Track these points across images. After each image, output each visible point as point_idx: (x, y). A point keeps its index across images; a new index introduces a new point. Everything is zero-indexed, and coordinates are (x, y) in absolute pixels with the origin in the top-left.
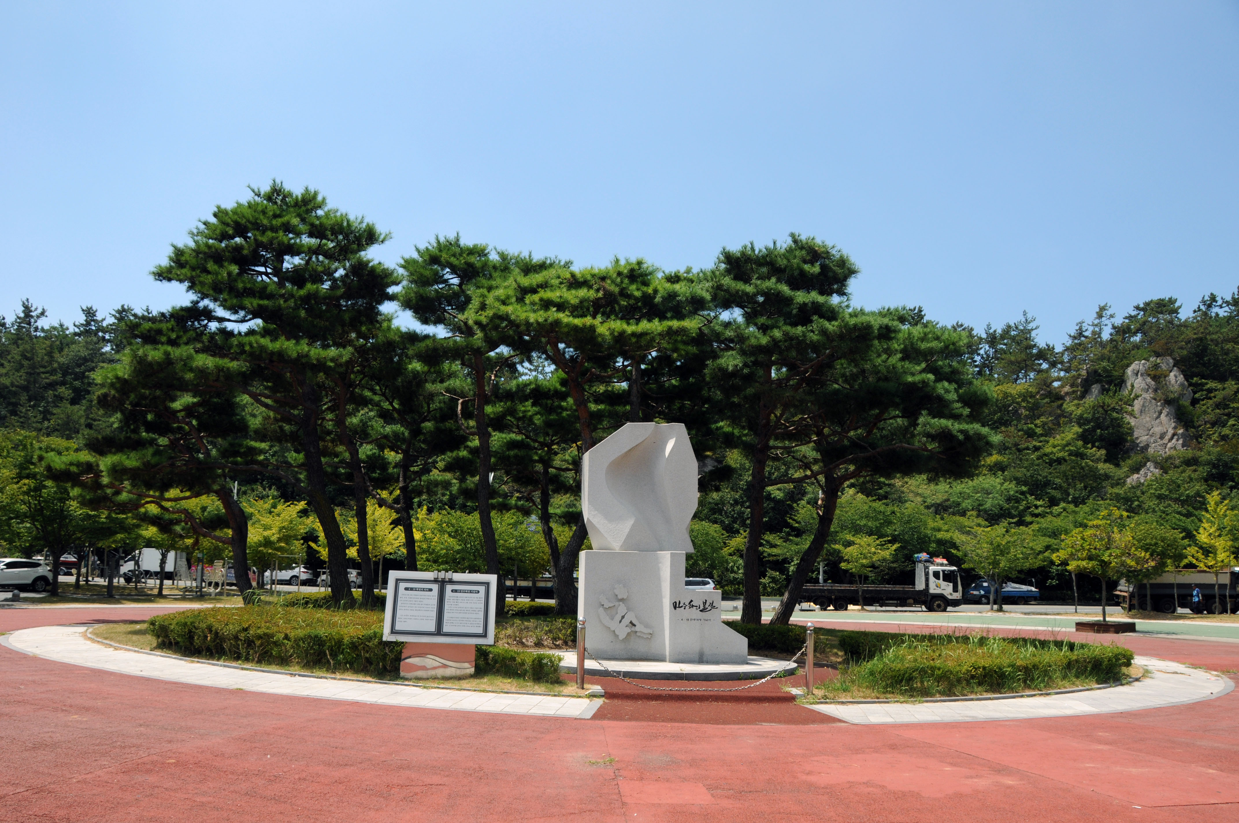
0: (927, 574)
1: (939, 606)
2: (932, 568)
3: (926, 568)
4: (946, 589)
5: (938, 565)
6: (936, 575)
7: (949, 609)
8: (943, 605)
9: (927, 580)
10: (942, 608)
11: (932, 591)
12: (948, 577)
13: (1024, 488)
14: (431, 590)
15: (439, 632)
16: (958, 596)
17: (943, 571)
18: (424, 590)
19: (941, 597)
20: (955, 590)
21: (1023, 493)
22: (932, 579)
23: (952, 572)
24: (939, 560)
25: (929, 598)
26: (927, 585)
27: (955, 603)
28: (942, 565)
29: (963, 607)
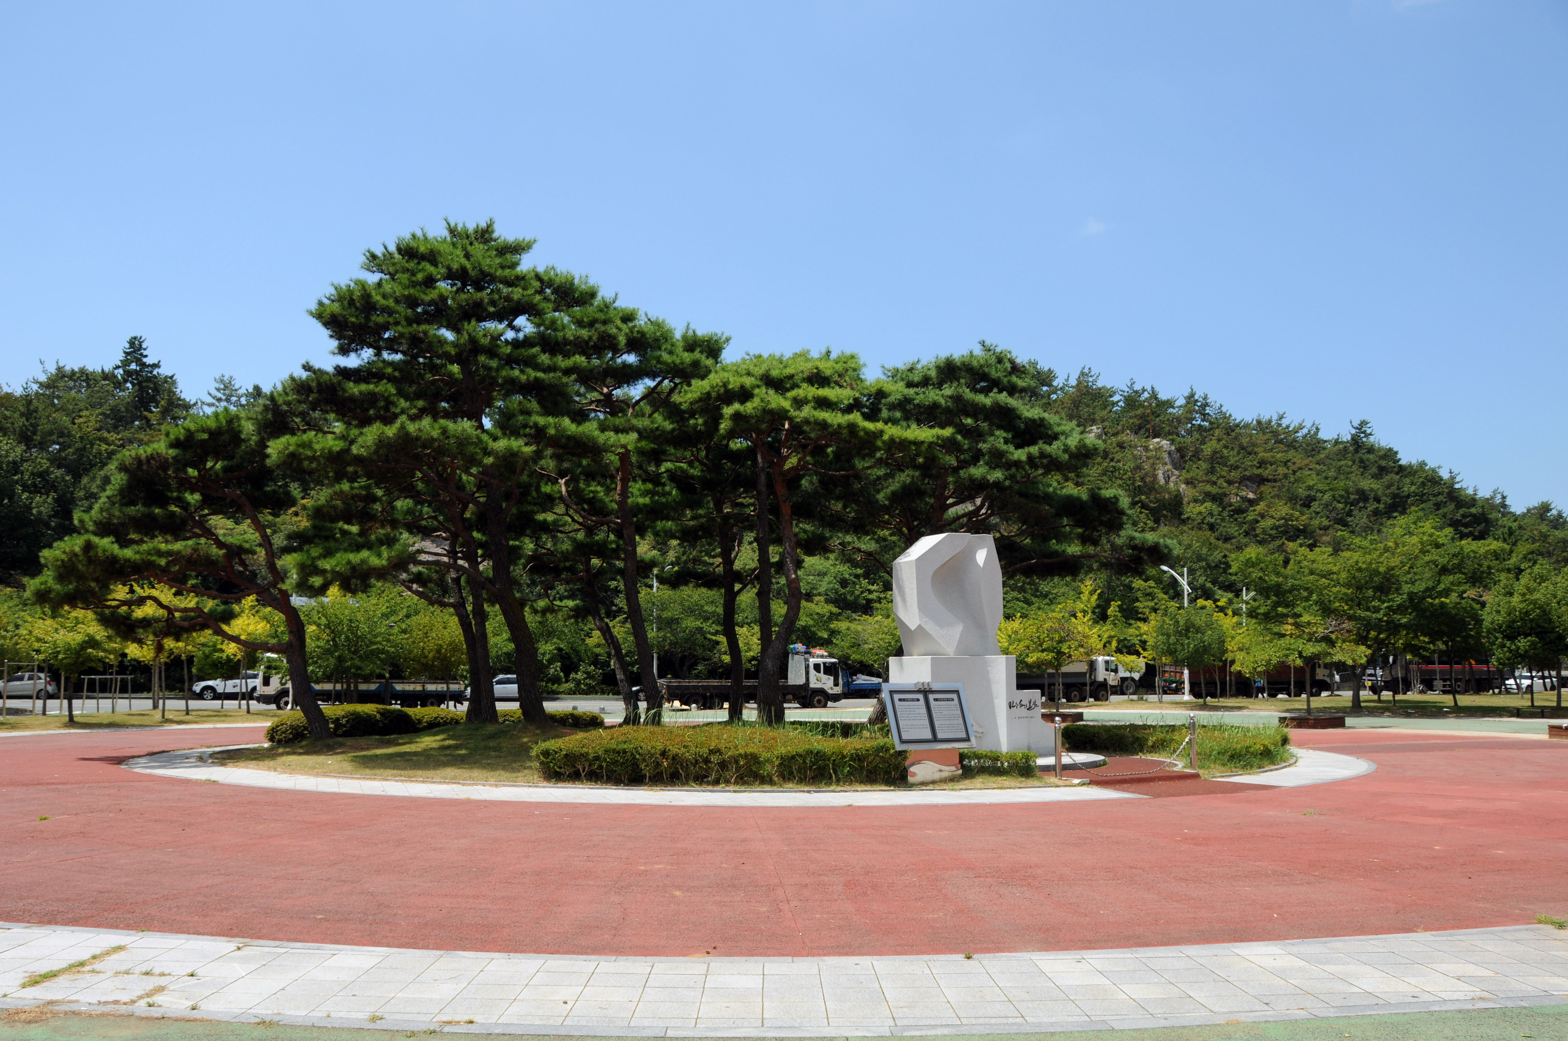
0: (807, 667)
1: (819, 701)
2: (812, 661)
3: (806, 660)
4: (826, 683)
5: (818, 657)
6: (817, 667)
7: (830, 704)
8: (823, 700)
9: (807, 673)
10: (823, 703)
11: (812, 685)
12: (829, 670)
13: (859, 571)
14: (918, 700)
15: (935, 739)
16: (838, 690)
17: (824, 664)
18: (913, 700)
19: (821, 692)
20: (836, 684)
21: (857, 576)
22: (812, 671)
23: (833, 664)
24: (818, 651)
25: (810, 693)
26: (807, 679)
27: (836, 698)
28: (822, 656)
29: (844, 702)
